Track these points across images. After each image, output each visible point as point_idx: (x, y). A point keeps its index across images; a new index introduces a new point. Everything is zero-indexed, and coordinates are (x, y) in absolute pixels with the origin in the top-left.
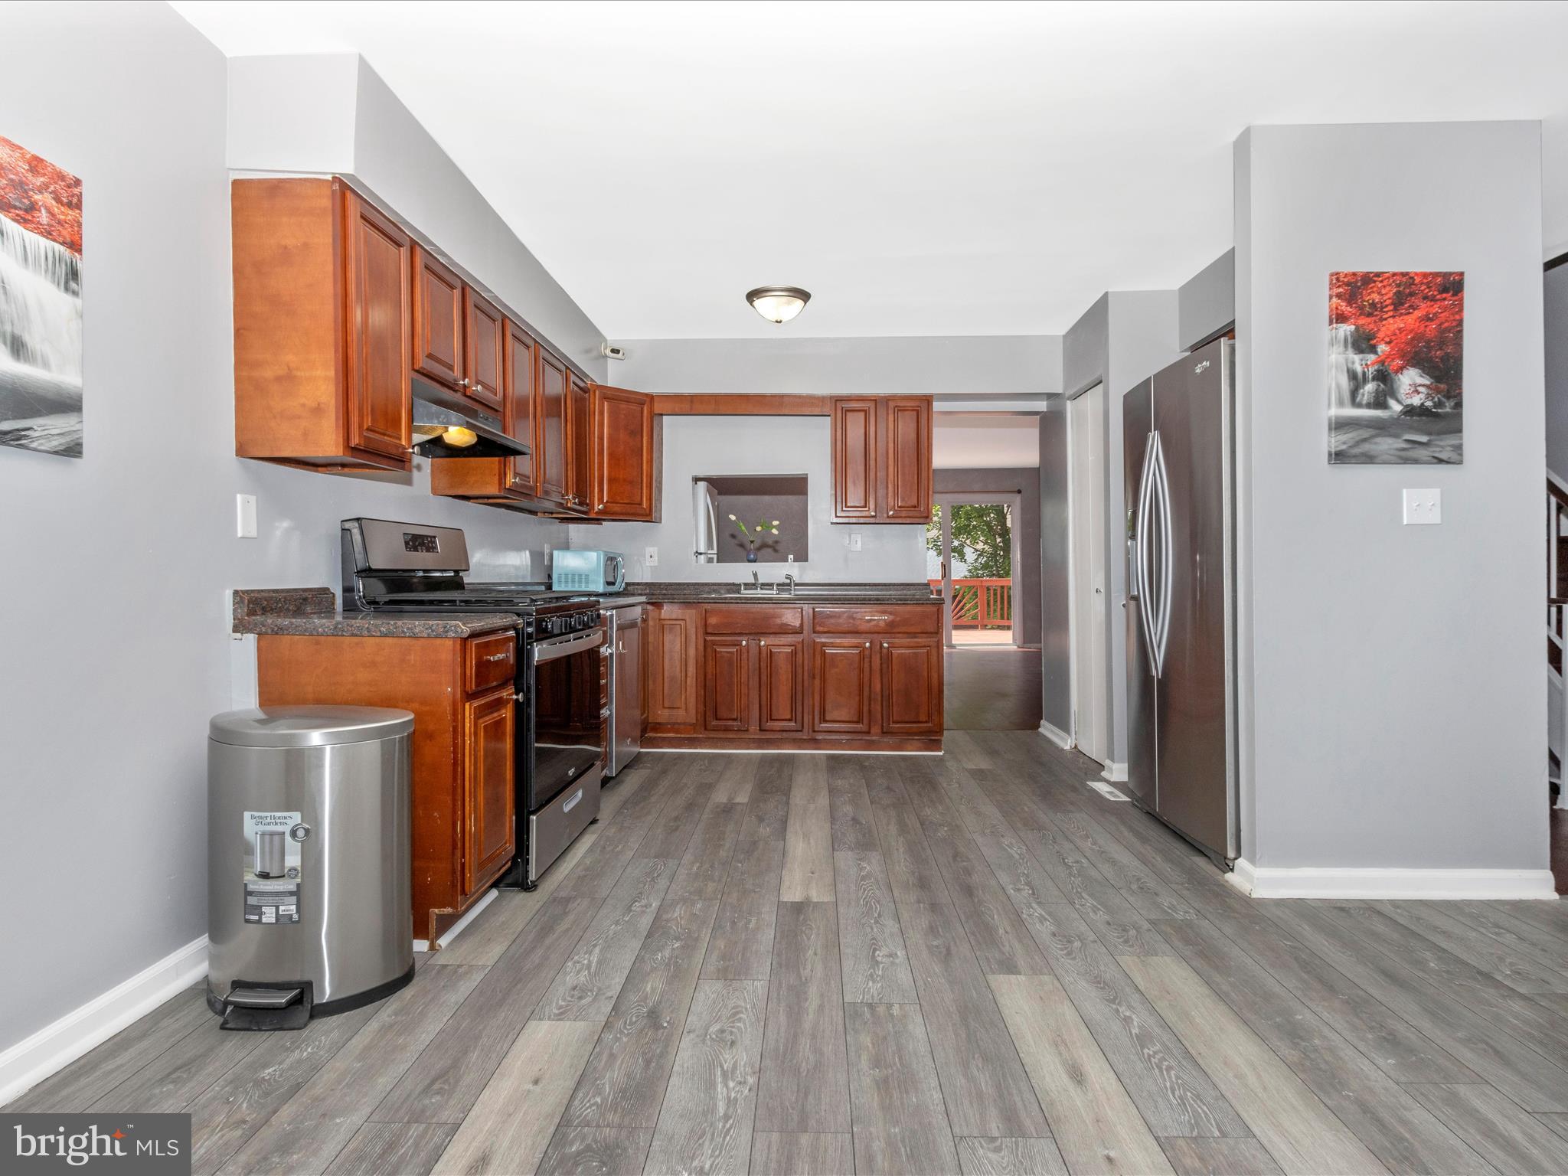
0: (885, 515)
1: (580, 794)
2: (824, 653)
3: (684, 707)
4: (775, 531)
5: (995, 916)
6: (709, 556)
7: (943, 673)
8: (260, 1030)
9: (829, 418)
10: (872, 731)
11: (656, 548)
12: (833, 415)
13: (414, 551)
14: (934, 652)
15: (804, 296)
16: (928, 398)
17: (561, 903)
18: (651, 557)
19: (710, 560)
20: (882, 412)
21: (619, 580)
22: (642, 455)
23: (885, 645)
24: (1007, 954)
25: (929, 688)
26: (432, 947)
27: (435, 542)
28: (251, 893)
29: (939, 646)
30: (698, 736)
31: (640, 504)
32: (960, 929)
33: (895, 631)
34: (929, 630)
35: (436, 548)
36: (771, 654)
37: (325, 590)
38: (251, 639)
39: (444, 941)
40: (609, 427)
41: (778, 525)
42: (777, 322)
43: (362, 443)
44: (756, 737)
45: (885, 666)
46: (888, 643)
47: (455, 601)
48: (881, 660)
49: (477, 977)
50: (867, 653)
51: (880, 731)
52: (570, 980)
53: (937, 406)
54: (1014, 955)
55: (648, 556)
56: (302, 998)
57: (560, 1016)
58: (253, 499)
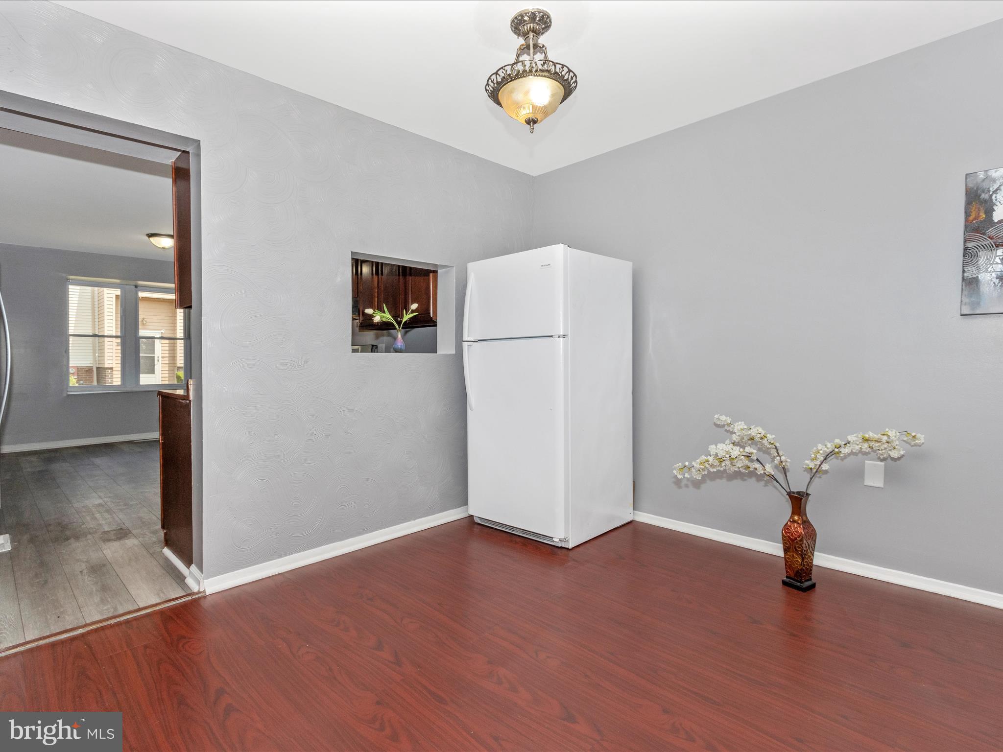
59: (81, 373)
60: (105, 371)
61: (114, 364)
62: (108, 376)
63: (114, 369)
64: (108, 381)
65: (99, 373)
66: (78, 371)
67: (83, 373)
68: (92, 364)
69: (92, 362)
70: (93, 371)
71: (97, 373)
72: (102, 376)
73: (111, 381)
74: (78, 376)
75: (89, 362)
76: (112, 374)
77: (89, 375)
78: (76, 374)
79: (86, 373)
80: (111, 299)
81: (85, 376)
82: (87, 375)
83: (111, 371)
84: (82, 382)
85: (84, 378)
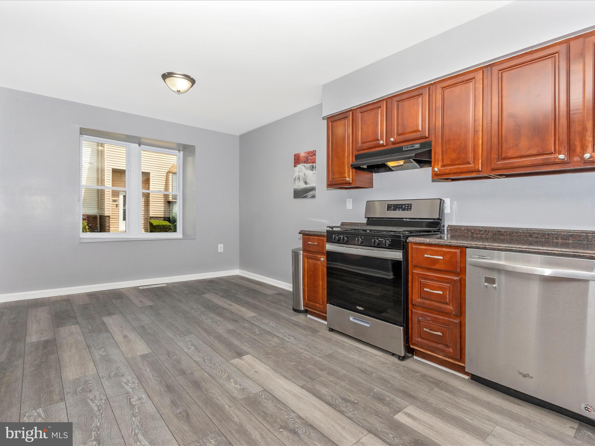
5: (152, 377)
24: (145, 361)
32: (167, 366)
54: (142, 361)
59: (90, 219)
60: (105, 218)
61: (111, 214)
62: (107, 221)
63: (111, 217)
64: (107, 225)
65: (101, 219)
66: (88, 218)
67: (91, 219)
68: (97, 213)
69: (97, 212)
70: (97, 218)
71: (100, 219)
72: (103, 221)
73: (109, 225)
74: (88, 221)
75: (95, 212)
76: (109, 220)
77: (95, 221)
78: (87, 220)
79: (93, 219)
80: (109, 171)
81: (92, 221)
82: (93, 221)
83: (109, 218)
84: (90, 225)
85: (92, 222)
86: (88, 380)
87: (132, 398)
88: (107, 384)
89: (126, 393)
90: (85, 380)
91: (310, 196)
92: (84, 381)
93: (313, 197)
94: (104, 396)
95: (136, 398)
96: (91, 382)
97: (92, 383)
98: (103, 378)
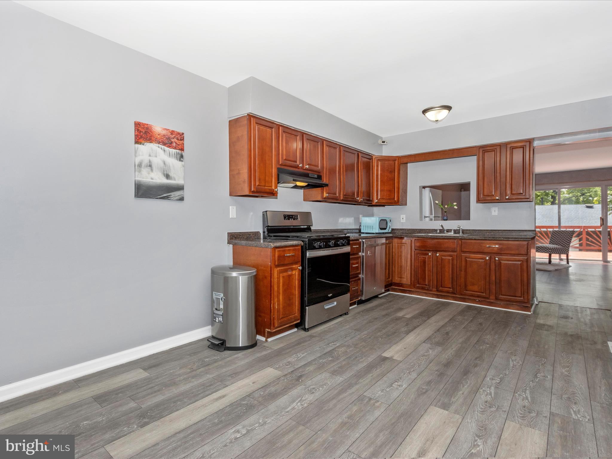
0: (505, 198)
1: (335, 303)
2: (466, 261)
3: (406, 279)
4: (456, 207)
5: (466, 386)
6: (431, 218)
7: (530, 274)
8: (214, 349)
9: (476, 156)
10: (491, 297)
11: (405, 215)
12: (478, 155)
13: (288, 220)
14: (525, 264)
15: (449, 108)
16: (530, 140)
17: (312, 337)
18: (403, 219)
19: (431, 220)
20: (503, 150)
21: (388, 227)
22: (395, 180)
23: (497, 259)
24: (451, 402)
25: (522, 281)
26: (266, 341)
27: (298, 217)
28: (214, 313)
29: (528, 261)
30: (412, 290)
31: (394, 199)
32: (442, 386)
33: (503, 252)
34: (522, 253)
35: (298, 219)
36: (442, 259)
37: (258, 232)
38: (231, 246)
39: (270, 340)
40: (381, 171)
41: (456, 204)
42: (436, 121)
43: (255, 190)
44: (435, 293)
45: (497, 268)
46: (498, 258)
47: (290, 236)
48: (495, 265)
49: (269, 351)
50: (488, 262)
51: (494, 298)
52: (290, 360)
53: (536, 143)
54: (455, 403)
55: (401, 219)
56: (223, 344)
57: (276, 369)
58: (235, 207)
86: (520, 419)
87: (497, 383)
88: (506, 403)
89: (497, 388)
90: (523, 420)
91: (177, 198)
92: (525, 420)
93: (182, 199)
94: (515, 396)
95: (494, 382)
96: (519, 414)
97: (519, 412)
98: (505, 411)
